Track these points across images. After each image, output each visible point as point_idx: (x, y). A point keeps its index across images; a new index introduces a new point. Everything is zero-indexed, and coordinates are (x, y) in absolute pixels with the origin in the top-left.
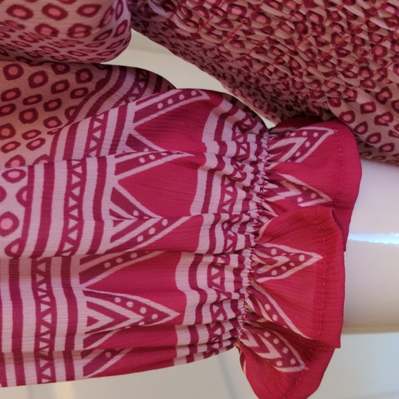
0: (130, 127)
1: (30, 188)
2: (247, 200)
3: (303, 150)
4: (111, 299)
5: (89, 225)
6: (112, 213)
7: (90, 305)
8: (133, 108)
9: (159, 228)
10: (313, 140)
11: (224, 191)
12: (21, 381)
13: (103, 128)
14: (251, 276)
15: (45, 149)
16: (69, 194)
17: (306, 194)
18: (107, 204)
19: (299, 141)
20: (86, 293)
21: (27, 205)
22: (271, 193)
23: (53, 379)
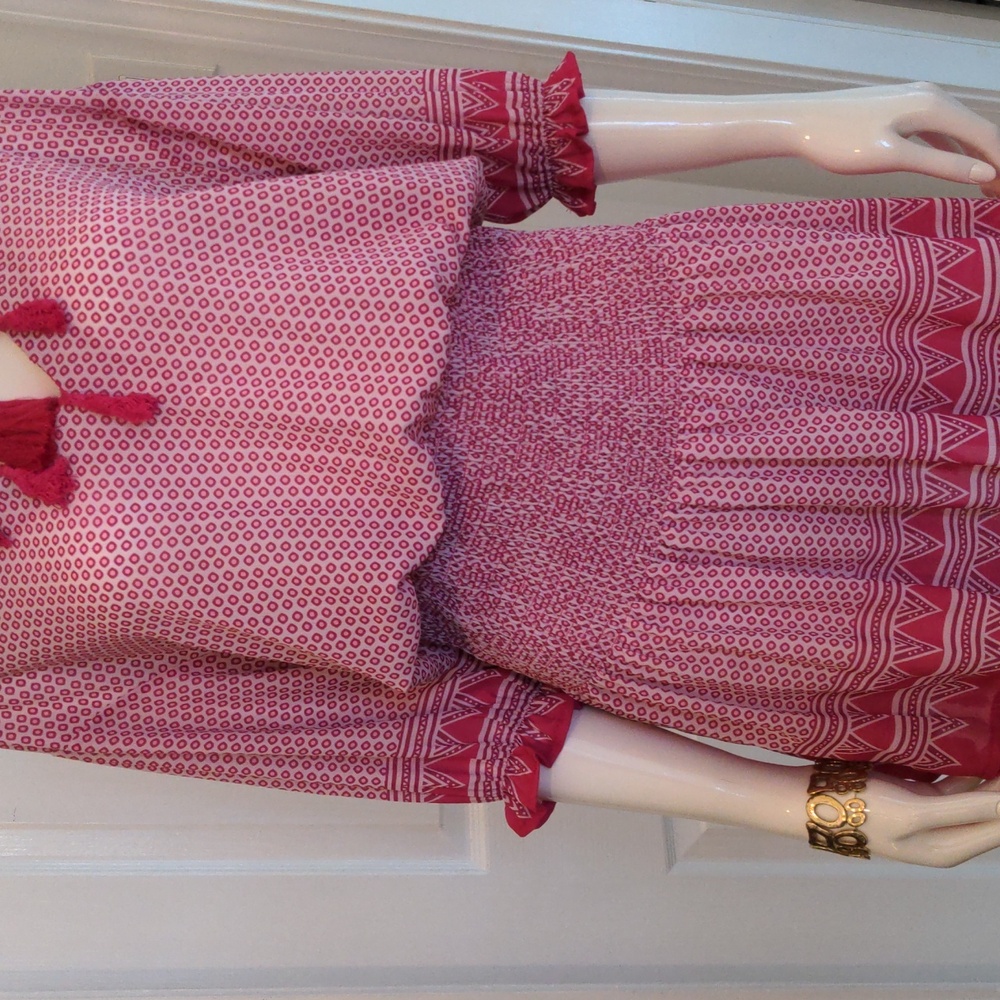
0: (457, 690)
1: (402, 732)
2: (509, 734)
3: (546, 709)
4: (435, 774)
5: (425, 748)
6: (437, 741)
7: (425, 777)
8: (459, 681)
9: (456, 750)
10: (551, 704)
11: (498, 728)
12: (396, 799)
13: (443, 692)
14: (506, 771)
15: (415, 701)
16: (418, 734)
17: (542, 735)
18: (435, 737)
19: (545, 704)
20: (425, 770)
21: (400, 739)
22: (524, 731)
23: (410, 801)
